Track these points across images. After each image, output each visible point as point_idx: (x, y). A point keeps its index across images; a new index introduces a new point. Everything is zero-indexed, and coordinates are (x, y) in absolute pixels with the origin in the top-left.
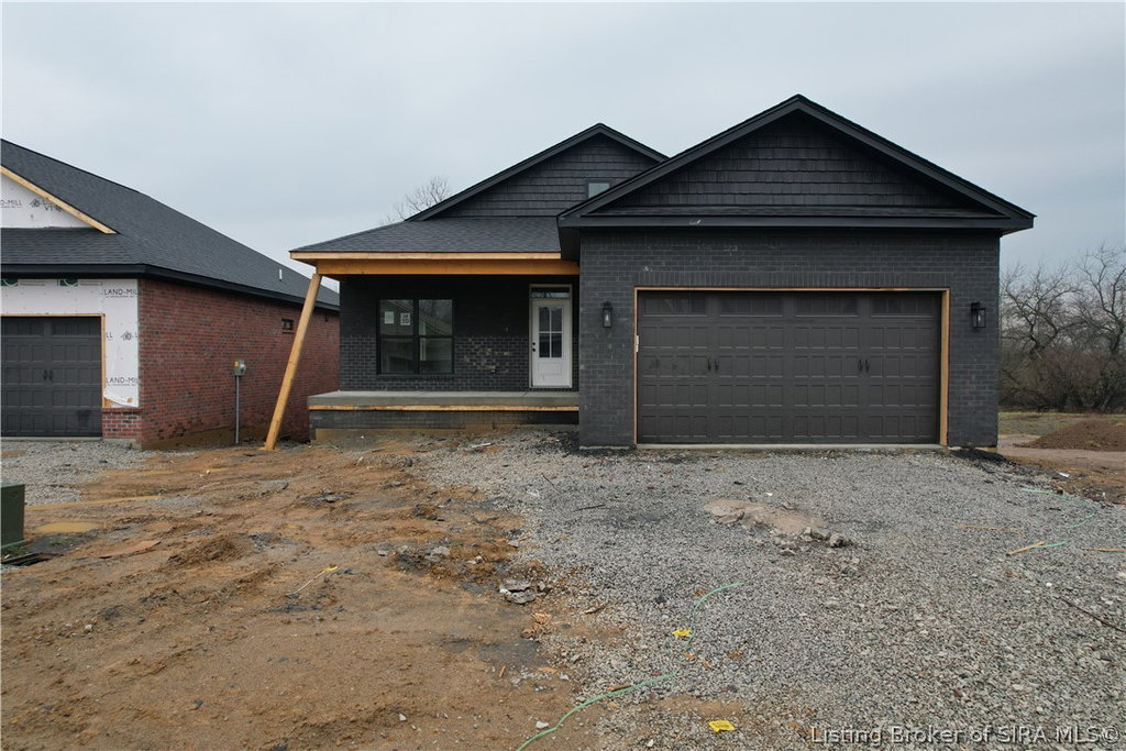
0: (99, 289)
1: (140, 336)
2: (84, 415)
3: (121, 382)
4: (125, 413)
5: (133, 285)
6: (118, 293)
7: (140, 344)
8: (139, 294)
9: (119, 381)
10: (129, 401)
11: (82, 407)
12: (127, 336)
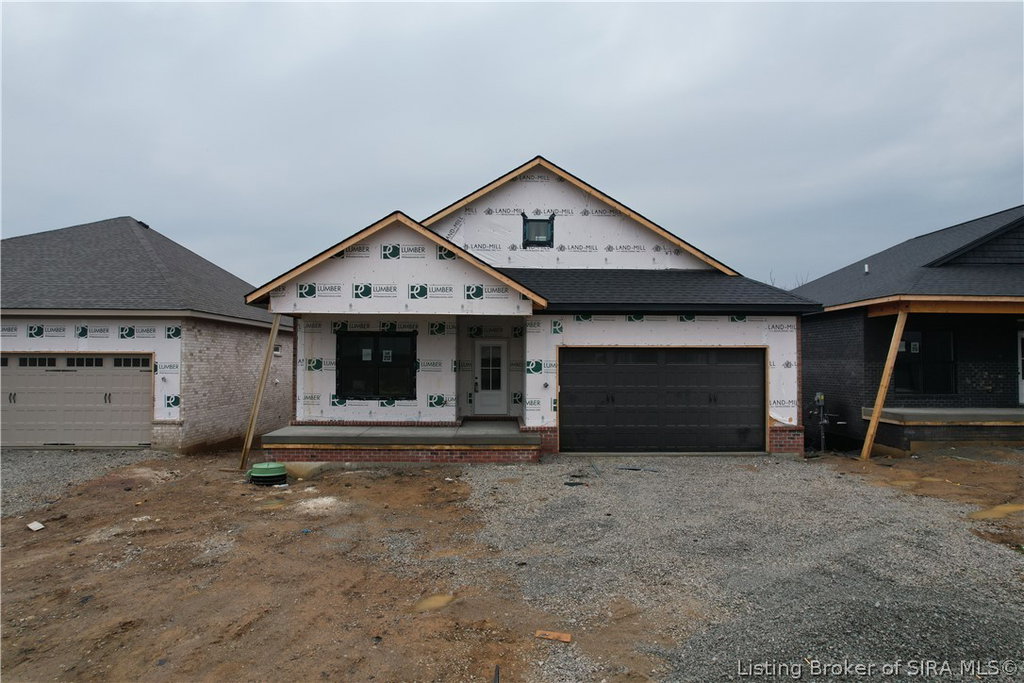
0: (765, 324)
1: (798, 365)
2: (744, 432)
3: (783, 403)
4: (790, 431)
5: (793, 321)
6: (780, 328)
7: (798, 371)
8: (797, 329)
9: (781, 403)
10: (790, 420)
11: (742, 426)
12: (788, 365)
